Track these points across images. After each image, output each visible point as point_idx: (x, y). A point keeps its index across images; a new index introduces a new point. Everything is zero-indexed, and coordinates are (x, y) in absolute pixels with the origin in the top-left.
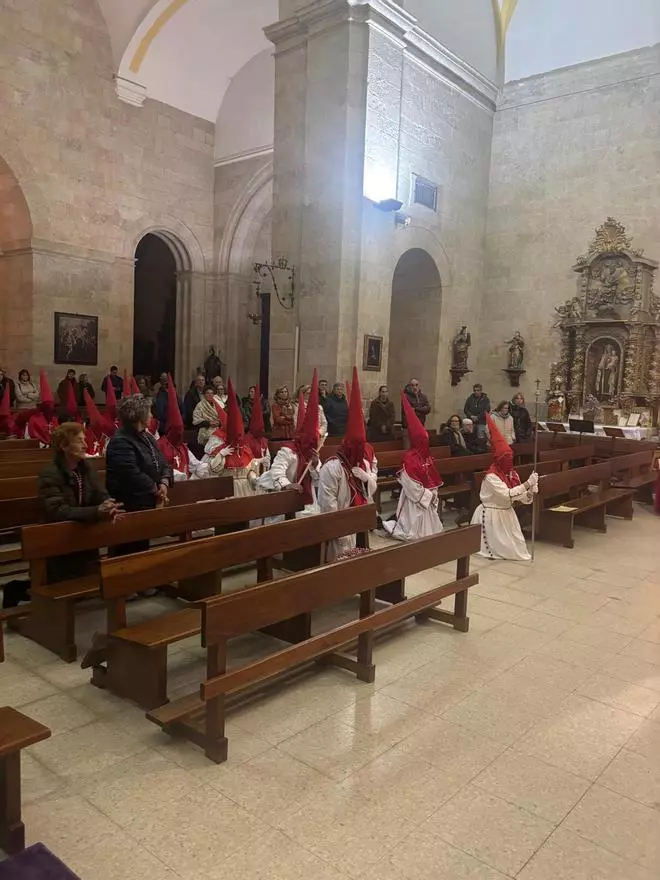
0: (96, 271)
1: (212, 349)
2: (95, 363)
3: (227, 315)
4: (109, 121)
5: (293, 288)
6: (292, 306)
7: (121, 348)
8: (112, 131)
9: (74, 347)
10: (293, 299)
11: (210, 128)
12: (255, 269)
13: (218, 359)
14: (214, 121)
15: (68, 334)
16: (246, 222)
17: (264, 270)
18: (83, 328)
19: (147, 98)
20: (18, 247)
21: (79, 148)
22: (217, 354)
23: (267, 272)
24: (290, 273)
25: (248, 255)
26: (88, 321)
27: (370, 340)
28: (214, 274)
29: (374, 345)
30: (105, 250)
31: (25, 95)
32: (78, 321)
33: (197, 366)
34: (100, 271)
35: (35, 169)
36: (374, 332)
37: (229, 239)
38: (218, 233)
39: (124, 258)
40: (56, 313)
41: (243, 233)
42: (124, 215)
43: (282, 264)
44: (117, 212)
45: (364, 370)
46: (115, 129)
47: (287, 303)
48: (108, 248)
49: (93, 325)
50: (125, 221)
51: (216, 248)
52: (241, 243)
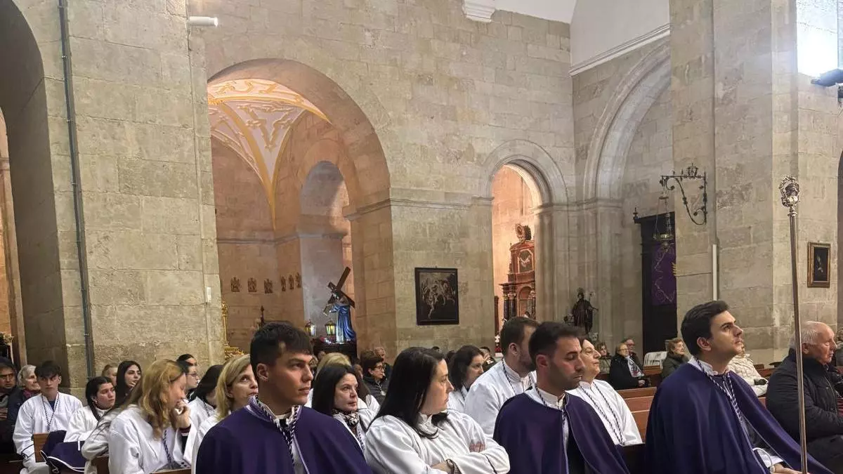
0: (453, 217)
1: (581, 293)
2: (457, 322)
3: (597, 250)
4: (458, 46)
5: (705, 200)
6: (705, 221)
7: (482, 301)
8: (462, 56)
9: (435, 306)
10: (705, 213)
11: (563, 30)
12: (661, 182)
13: (588, 303)
14: (569, 22)
15: (429, 291)
16: (616, 135)
17: (671, 182)
18: (443, 282)
19: (496, 11)
20: (375, 201)
21: (430, 83)
22: (586, 298)
23: (676, 184)
24: (700, 182)
25: (618, 174)
26: (448, 275)
27: (815, 249)
28: (579, 204)
29: (820, 254)
30: (463, 192)
31: (375, 36)
32: (437, 275)
33: (564, 316)
34: (456, 216)
35: (390, 114)
36: (819, 239)
37: (594, 158)
38: (581, 154)
39: (480, 198)
40: (416, 269)
41: (611, 149)
42: (479, 148)
43: (692, 173)
44: (470, 147)
45: (808, 287)
46: (464, 53)
47: (699, 218)
48: (464, 188)
49: (452, 278)
50: (479, 156)
51: (579, 172)
52: (610, 160)
